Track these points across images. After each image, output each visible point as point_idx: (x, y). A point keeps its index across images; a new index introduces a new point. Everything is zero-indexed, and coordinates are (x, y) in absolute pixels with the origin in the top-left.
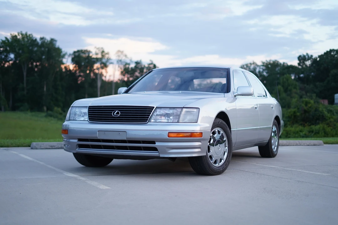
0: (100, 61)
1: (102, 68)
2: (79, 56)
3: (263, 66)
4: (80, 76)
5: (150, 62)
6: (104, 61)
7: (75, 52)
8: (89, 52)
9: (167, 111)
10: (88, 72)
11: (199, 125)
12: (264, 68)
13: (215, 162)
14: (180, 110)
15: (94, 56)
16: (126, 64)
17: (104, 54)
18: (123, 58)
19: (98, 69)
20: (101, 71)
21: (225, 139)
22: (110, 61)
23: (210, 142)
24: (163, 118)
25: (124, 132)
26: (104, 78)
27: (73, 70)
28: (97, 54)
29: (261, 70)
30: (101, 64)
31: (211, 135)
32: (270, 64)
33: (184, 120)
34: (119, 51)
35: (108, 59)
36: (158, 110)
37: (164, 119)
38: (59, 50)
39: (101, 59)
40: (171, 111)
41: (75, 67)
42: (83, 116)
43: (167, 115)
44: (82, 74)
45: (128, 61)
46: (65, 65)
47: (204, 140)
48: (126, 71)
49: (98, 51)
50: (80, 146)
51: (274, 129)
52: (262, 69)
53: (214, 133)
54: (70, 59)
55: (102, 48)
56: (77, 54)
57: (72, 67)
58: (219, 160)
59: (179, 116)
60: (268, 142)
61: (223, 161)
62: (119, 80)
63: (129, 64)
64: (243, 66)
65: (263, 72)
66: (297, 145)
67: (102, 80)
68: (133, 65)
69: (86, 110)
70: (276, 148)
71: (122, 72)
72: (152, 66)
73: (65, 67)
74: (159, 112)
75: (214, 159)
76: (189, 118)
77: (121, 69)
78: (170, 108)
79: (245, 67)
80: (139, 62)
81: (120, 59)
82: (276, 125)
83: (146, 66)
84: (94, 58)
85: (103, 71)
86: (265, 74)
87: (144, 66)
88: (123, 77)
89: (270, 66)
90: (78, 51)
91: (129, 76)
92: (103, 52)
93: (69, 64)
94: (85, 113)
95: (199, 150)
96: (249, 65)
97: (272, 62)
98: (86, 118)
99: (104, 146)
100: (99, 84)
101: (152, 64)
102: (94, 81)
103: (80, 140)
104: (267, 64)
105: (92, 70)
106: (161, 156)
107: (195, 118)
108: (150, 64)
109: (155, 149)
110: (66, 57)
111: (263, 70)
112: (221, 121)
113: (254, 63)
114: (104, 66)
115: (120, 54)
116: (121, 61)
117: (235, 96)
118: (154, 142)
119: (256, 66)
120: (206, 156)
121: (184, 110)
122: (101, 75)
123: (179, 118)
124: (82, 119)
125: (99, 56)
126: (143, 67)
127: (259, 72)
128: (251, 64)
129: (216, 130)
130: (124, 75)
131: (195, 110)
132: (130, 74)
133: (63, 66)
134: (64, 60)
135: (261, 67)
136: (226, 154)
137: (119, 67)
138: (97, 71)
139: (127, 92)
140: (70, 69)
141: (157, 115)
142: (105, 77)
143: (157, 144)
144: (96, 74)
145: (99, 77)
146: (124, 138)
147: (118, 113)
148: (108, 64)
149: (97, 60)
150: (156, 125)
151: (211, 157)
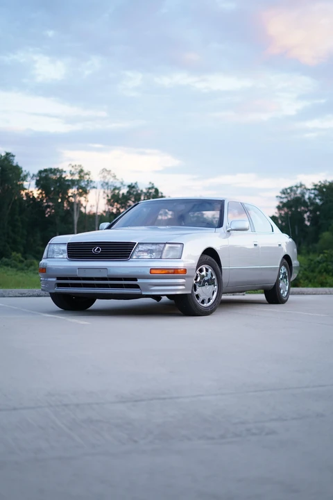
0: (77, 184)
1: (81, 195)
2: (46, 178)
3: (315, 189)
4: (48, 206)
5: (150, 186)
6: (83, 184)
7: (40, 172)
8: (61, 171)
9: (149, 247)
10: (60, 200)
11: (182, 261)
12: (316, 192)
13: (203, 302)
14: (163, 246)
15: (69, 177)
16: (115, 188)
17: (82, 174)
18: (111, 180)
19: (74, 196)
20: (78, 198)
21: (214, 277)
22: (92, 185)
23: (196, 279)
24: (145, 254)
25: (105, 269)
26: (82, 209)
27: (38, 197)
28: (72, 174)
29: (312, 196)
30: (78, 189)
31: (198, 272)
32: (325, 186)
33: (167, 255)
34: (104, 170)
35: (89, 182)
36: (140, 246)
37: (146, 256)
38: (17, 170)
39: (78, 181)
40: (154, 247)
41: (41, 193)
42: (62, 254)
43: (150, 251)
44: (51, 204)
45: (118, 185)
46: (27, 191)
47: (188, 277)
48: (115, 199)
49: (73, 170)
50: (59, 285)
51: (284, 270)
52: (314, 193)
53: (201, 271)
54: (33, 182)
55: (80, 166)
56: (43, 175)
57: (36, 193)
58: (207, 300)
59: (162, 252)
60: (275, 285)
61: (212, 301)
62: (105, 212)
63: (119, 189)
64: (286, 189)
65: (314, 199)
66: (326, 294)
67: (81, 212)
68: (124, 191)
69: (65, 248)
70: (286, 293)
71: (109, 200)
72: (153, 191)
73: (27, 194)
74: (141, 247)
75: (201, 298)
76: (171, 254)
77: (108, 196)
78: (153, 244)
79: (289, 191)
80: (133, 185)
81: (106, 181)
82: (285, 266)
83: (145, 191)
84: (68, 180)
85: (82, 199)
86: (318, 201)
87: (142, 191)
88: (110, 207)
89: (324, 190)
90: (45, 171)
91: (119, 206)
92: (81, 171)
93: (31, 188)
94: (63, 251)
95: (183, 287)
96: (295, 188)
97: (328, 184)
98: (65, 255)
99: (84, 284)
100: (76, 218)
101: (153, 188)
102: (69, 213)
103: (58, 278)
104: (320, 186)
105: (65, 198)
106: (143, 293)
107: (179, 254)
108: (149, 189)
109: (137, 287)
110: (29, 179)
111: (316, 195)
112: (209, 257)
113: (301, 186)
114: (84, 191)
115: (105, 174)
116: (107, 184)
117: (229, 231)
118: (135, 279)
119: (305, 191)
120: (191, 295)
121: (167, 245)
122: (79, 204)
123: (162, 254)
124: (61, 256)
125: (76, 177)
126: (139, 192)
127: (309, 198)
128: (297, 187)
129: (204, 267)
130: (112, 205)
131: (179, 246)
132: (121, 204)
133: (23, 193)
134: (26, 184)
135: (313, 191)
136: (215, 293)
137: (104, 192)
138: (72, 199)
139: (109, 228)
140: (33, 197)
141: (140, 251)
142: (85, 208)
143: (139, 281)
144: (71, 204)
145: (75, 207)
146: (105, 275)
147: (98, 250)
148: (88, 189)
149: (73, 183)
150: (138, 261)
151: (197, 296)
